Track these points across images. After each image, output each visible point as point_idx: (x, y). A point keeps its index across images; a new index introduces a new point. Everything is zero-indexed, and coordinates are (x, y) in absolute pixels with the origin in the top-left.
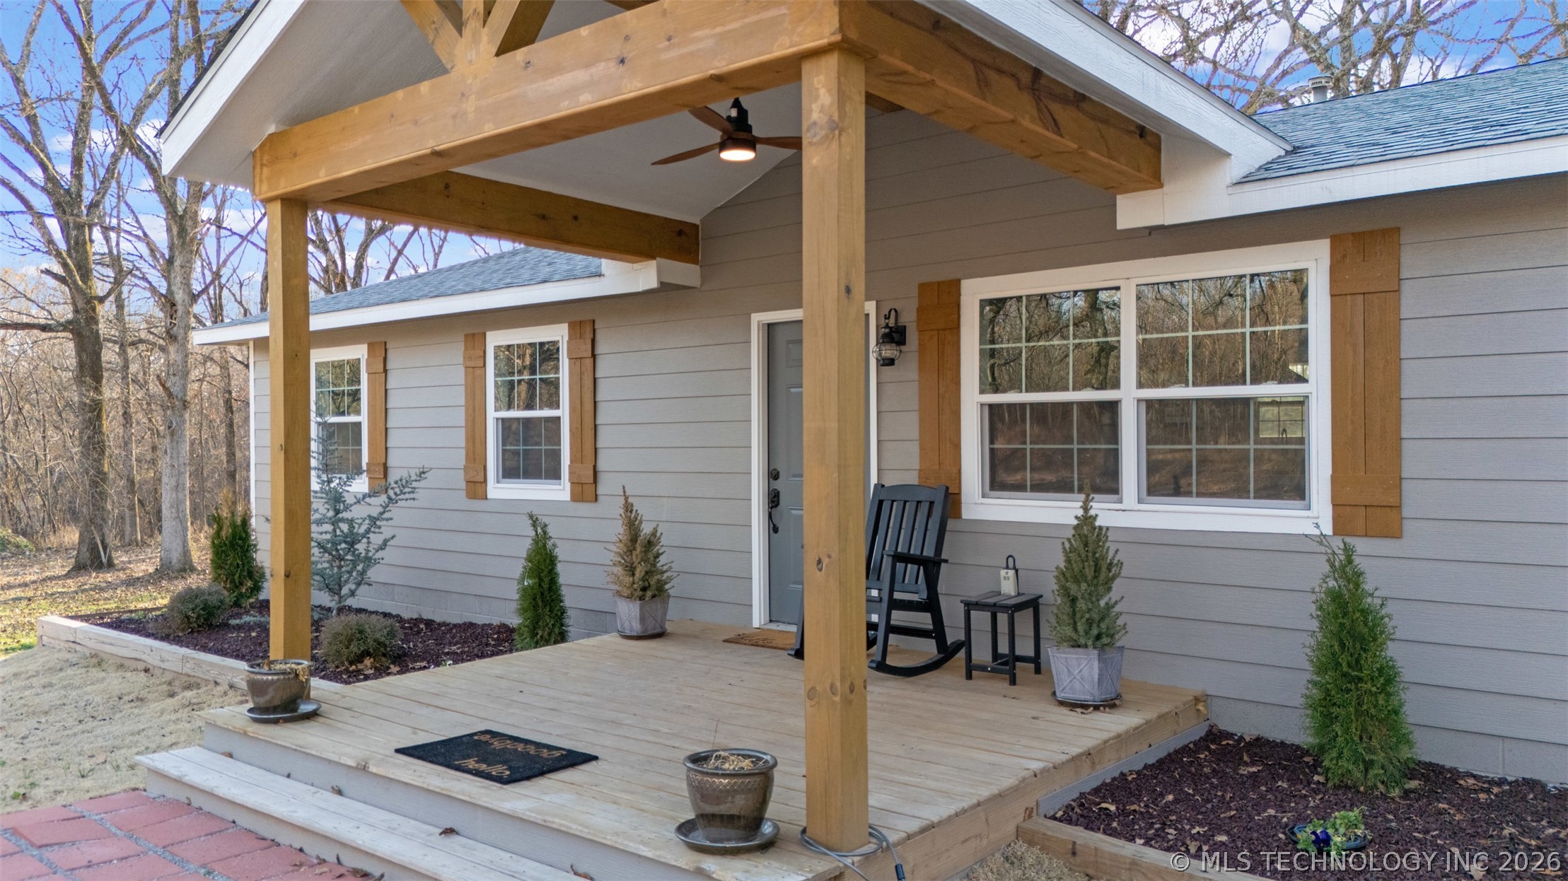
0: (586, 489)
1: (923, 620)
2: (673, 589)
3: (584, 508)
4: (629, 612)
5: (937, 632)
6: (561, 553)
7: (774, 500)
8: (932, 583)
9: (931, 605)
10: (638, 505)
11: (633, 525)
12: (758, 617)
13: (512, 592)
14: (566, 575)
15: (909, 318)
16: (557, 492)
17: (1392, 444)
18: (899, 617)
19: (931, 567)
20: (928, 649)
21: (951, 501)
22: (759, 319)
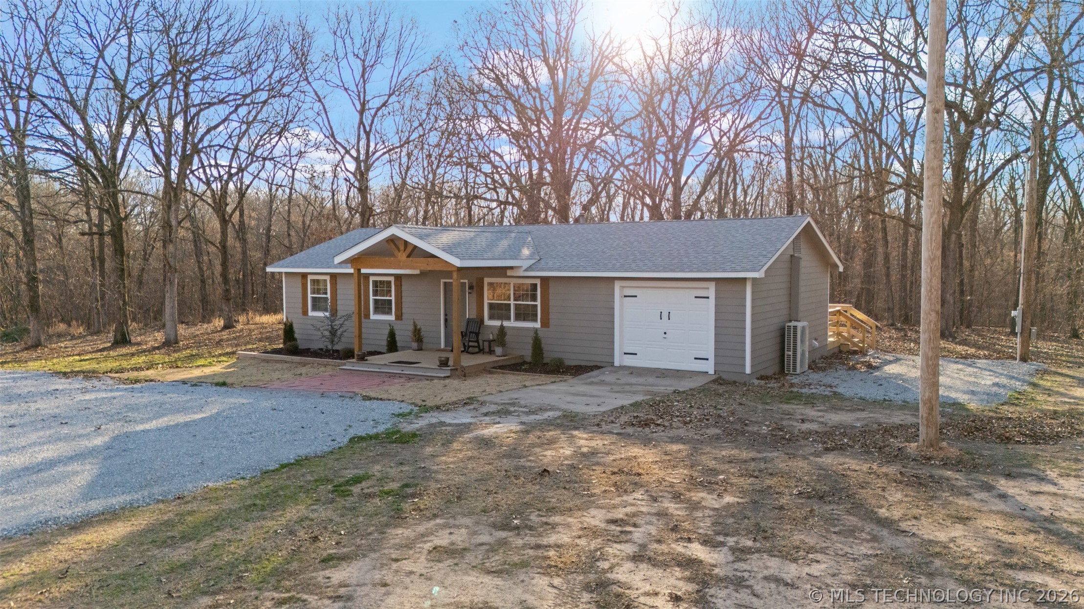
0: (399, 317)
1: (476, 344)
2: (425, 340)
3: (399, 322)
4: (415, 345)
5: (479, 346)
6: (397, 333)
7: (446, 320)
8: (477, 337)
9: (477, 341)
10: (417, 322)
11: (415, 326)
12: (443, 346)
13: (385, 343)
14: (398, 338)
15: (474, 284)
16: (392, 318)
17: (548, 313)
18: (471, 344)
19: (477, 334)
20: (477, 350)
21: (482, 321)
22: (442, 281)
